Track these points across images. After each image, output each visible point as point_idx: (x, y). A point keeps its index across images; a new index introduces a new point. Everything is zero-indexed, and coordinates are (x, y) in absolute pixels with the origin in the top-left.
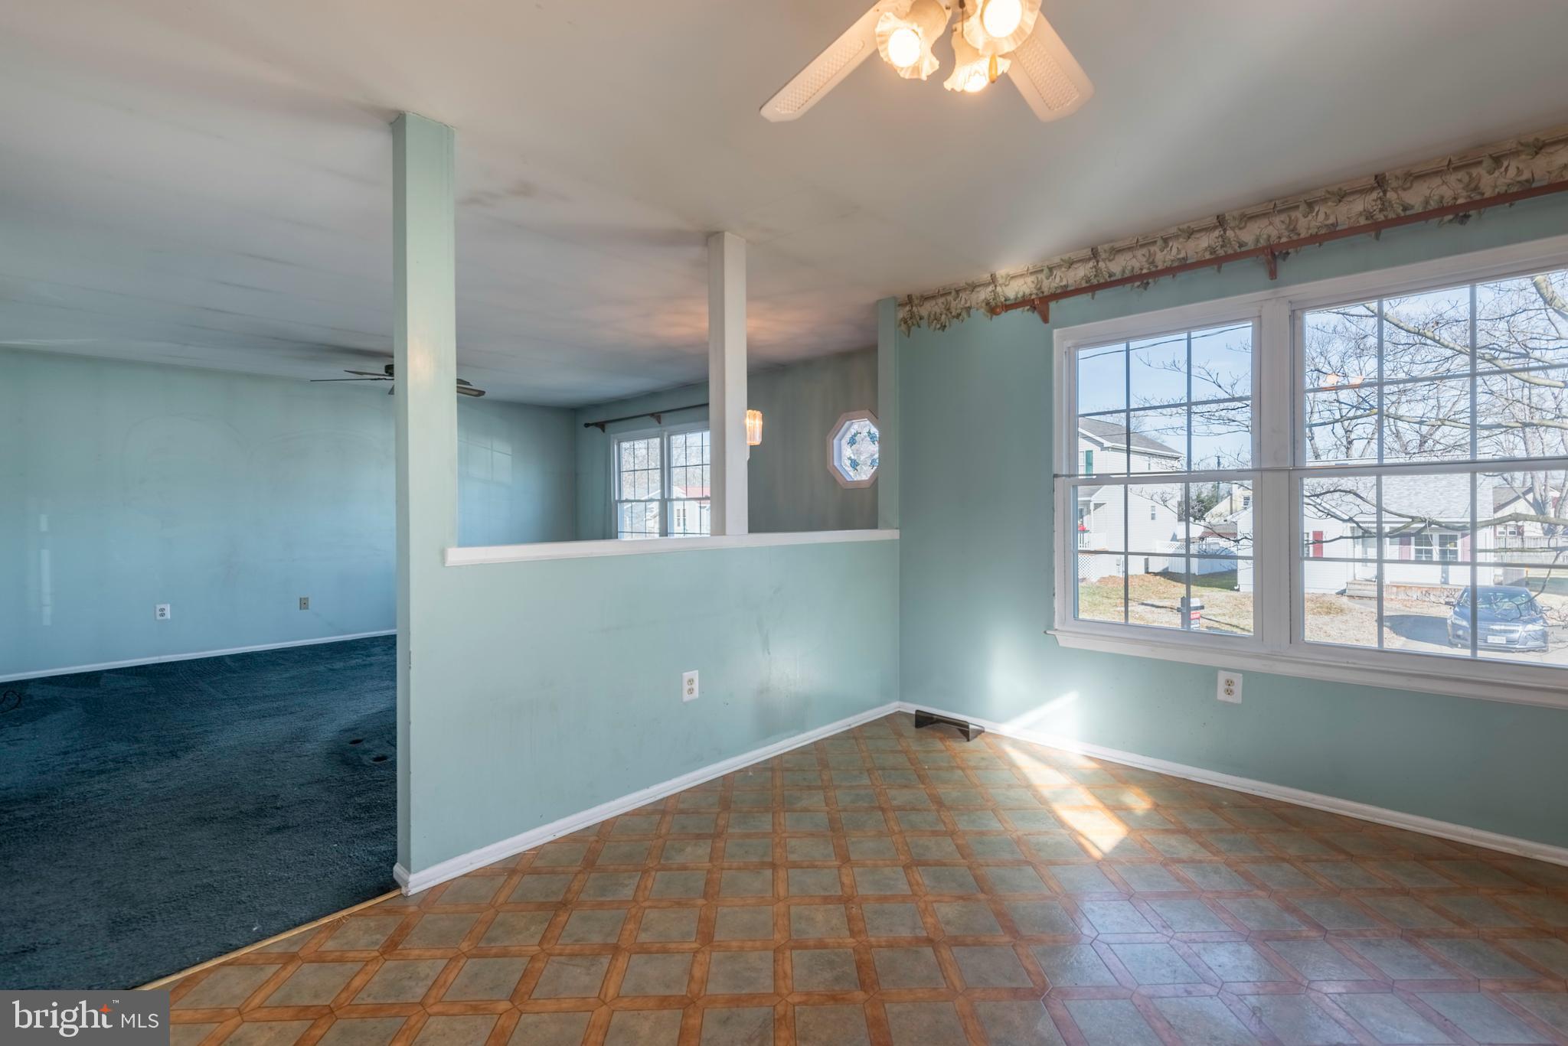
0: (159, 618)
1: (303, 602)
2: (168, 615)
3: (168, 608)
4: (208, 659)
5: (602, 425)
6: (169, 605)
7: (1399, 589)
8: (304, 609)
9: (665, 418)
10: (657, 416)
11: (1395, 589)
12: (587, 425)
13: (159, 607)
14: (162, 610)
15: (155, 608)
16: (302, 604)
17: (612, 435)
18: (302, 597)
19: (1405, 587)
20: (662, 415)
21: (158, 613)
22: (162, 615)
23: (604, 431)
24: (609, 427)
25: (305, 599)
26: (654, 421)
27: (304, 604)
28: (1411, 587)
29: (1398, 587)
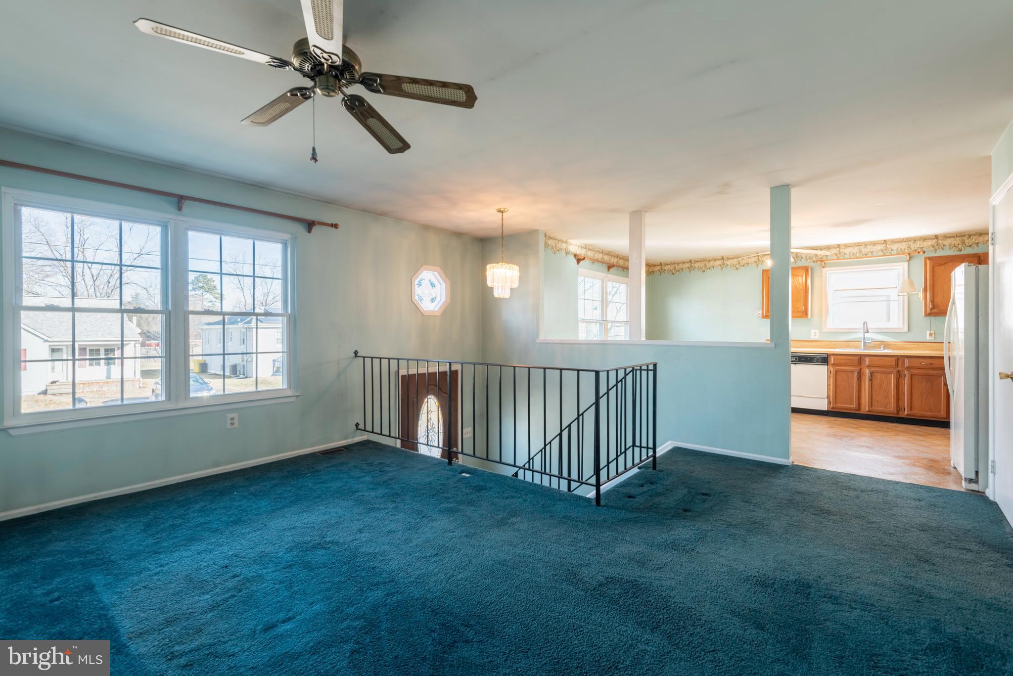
7: (85, 385)
11: (82, 386)
19: (88, 383)
28: (92, 383)
29: (84, 384)
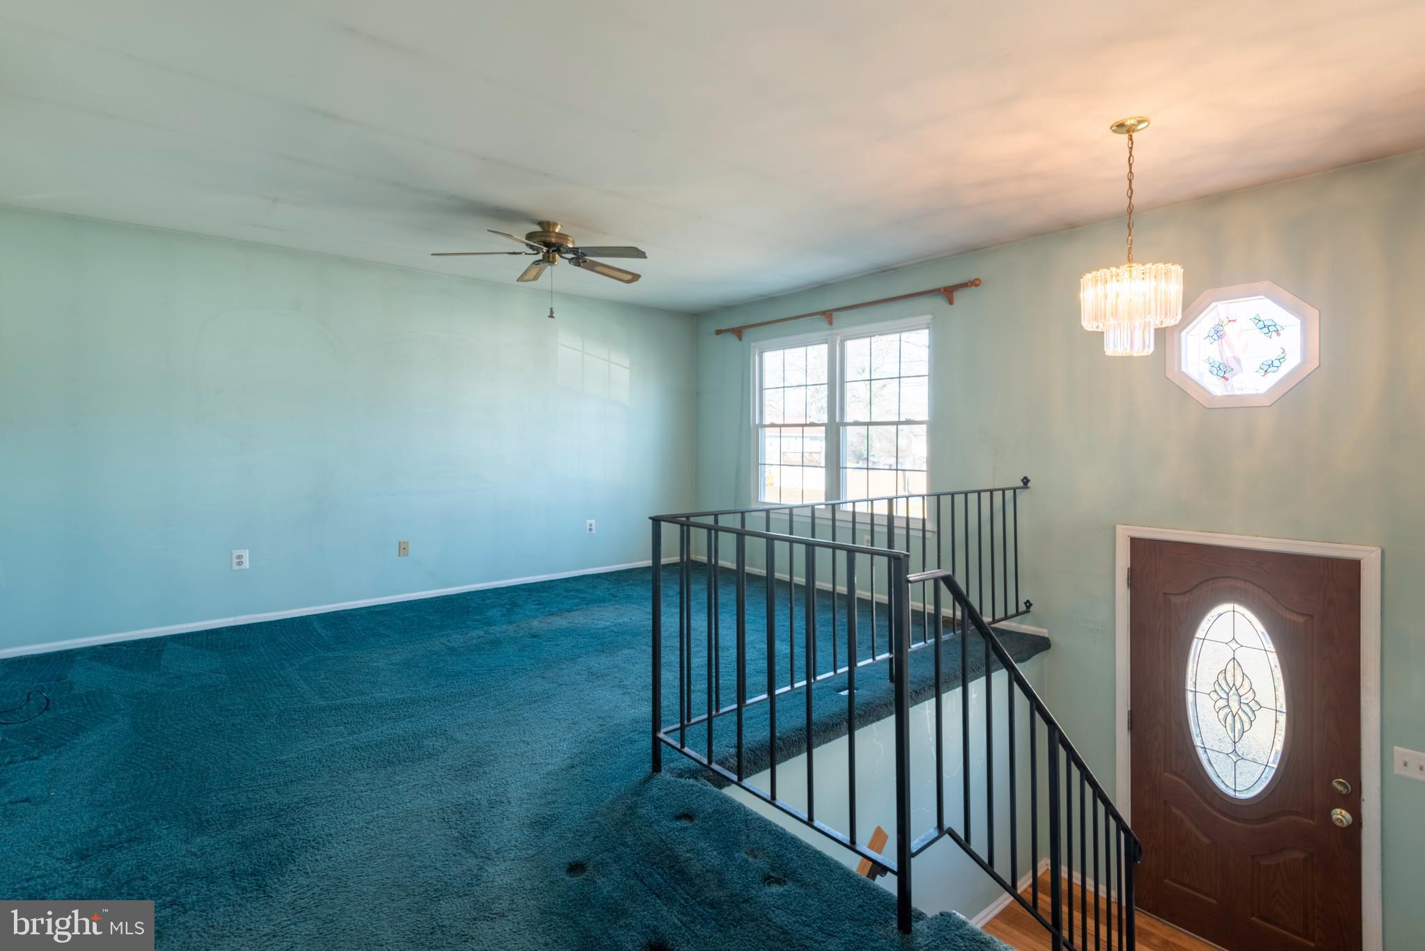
0: (235, 567)
1: (402, 547)
2: (246, 564)
3: (246, 554)
4: (293, 620)
5: (738, 332)
6: (248, 551)
8: (404, 555)
9: (839, 318)
10: (828, 315)
12: (719, 332)
13: (236, 553)
14: (240, 557)
15: (231, 553)
16: (402, 549)
17: (752, 344)
18: (402, 541)
20: (835, 314)
21: (235, 561)
22: (240, 563)
23: (740, 339)
24: (747, 335)
25: (404, 543)
26: (822, 323)
27: (403, 549)
